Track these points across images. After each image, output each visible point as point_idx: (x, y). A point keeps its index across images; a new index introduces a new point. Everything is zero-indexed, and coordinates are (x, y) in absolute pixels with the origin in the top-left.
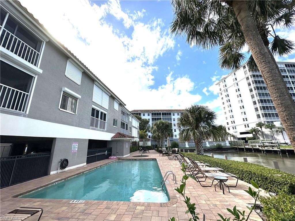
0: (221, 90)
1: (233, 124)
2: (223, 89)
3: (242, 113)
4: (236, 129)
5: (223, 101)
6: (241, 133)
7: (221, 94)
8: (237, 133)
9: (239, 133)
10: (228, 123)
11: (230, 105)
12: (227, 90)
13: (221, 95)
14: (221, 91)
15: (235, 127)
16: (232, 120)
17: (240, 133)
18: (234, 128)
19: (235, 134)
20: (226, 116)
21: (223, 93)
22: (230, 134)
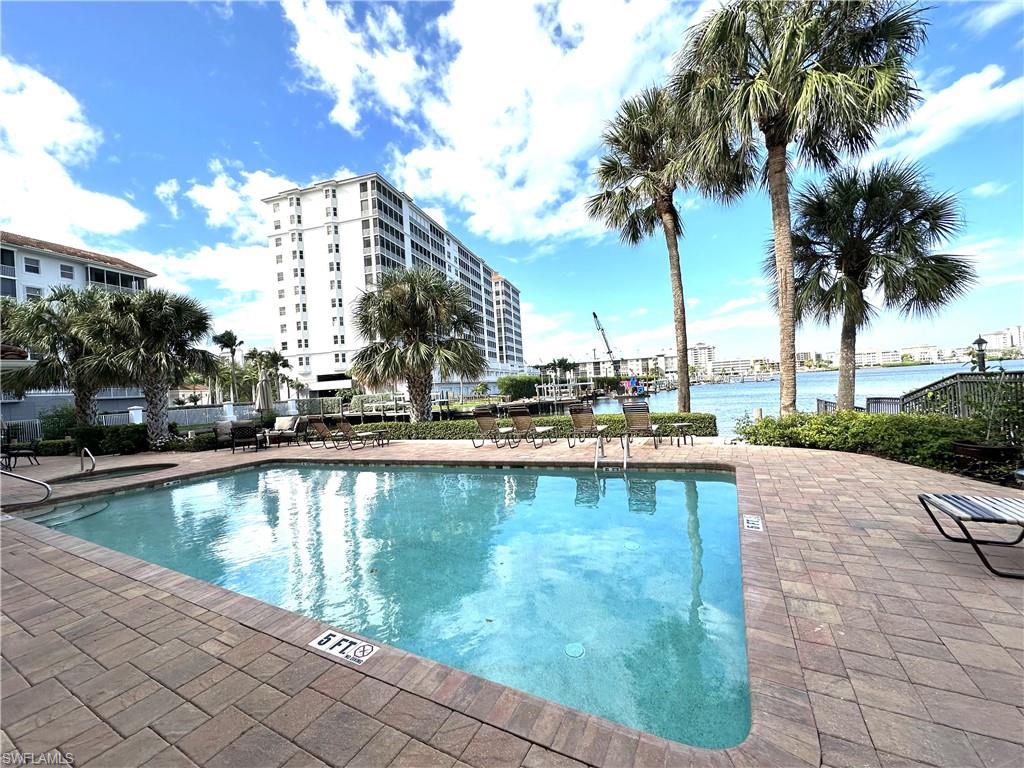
0: (277, 227)
1: (303, 350)
2: (286, 226)
3: (334, 318)
4: (308, 364)
5: (280, 268)
6: (321, 378)
7: (278, 243)
8: (309, 377)
9: (316, 378)
10: (284, 344)
11: (303, 288)
12: (300, 235)
13: (277, 245)
14: (279, 231)
15: (307, 359)
16: (301, 335)
17: (319, 377)
18: (304, 361)
19: (302, 380)
20: (283, 320)
21: (286, 240)
22: (288, 381)
